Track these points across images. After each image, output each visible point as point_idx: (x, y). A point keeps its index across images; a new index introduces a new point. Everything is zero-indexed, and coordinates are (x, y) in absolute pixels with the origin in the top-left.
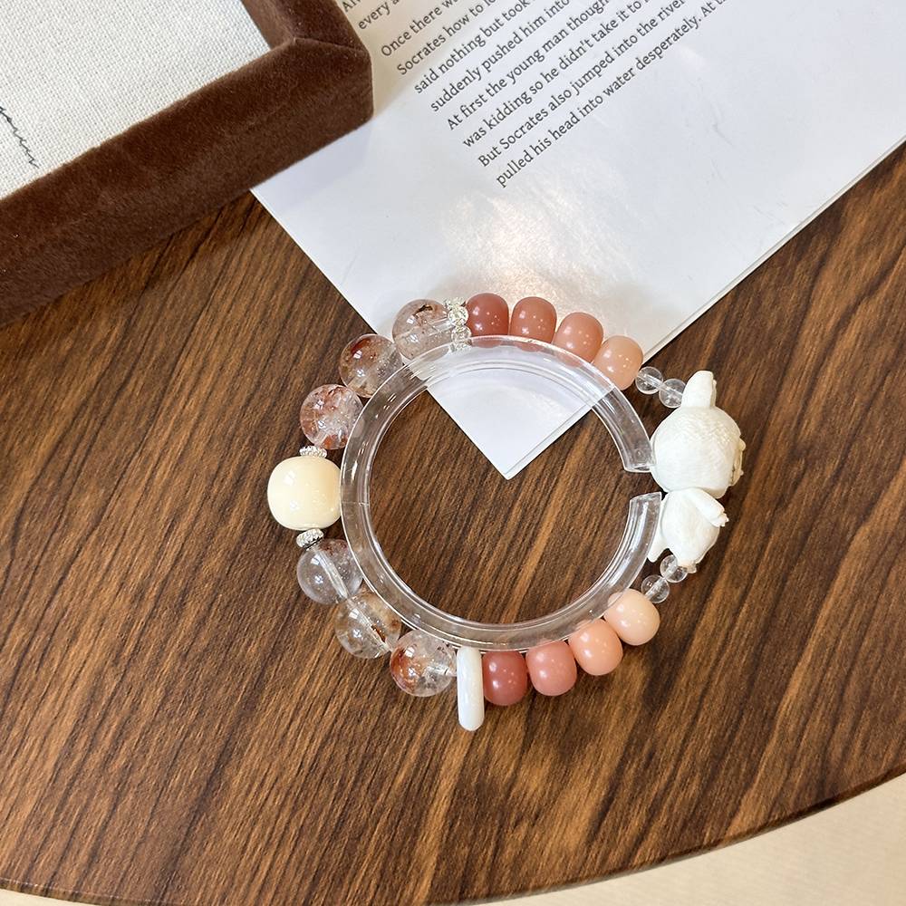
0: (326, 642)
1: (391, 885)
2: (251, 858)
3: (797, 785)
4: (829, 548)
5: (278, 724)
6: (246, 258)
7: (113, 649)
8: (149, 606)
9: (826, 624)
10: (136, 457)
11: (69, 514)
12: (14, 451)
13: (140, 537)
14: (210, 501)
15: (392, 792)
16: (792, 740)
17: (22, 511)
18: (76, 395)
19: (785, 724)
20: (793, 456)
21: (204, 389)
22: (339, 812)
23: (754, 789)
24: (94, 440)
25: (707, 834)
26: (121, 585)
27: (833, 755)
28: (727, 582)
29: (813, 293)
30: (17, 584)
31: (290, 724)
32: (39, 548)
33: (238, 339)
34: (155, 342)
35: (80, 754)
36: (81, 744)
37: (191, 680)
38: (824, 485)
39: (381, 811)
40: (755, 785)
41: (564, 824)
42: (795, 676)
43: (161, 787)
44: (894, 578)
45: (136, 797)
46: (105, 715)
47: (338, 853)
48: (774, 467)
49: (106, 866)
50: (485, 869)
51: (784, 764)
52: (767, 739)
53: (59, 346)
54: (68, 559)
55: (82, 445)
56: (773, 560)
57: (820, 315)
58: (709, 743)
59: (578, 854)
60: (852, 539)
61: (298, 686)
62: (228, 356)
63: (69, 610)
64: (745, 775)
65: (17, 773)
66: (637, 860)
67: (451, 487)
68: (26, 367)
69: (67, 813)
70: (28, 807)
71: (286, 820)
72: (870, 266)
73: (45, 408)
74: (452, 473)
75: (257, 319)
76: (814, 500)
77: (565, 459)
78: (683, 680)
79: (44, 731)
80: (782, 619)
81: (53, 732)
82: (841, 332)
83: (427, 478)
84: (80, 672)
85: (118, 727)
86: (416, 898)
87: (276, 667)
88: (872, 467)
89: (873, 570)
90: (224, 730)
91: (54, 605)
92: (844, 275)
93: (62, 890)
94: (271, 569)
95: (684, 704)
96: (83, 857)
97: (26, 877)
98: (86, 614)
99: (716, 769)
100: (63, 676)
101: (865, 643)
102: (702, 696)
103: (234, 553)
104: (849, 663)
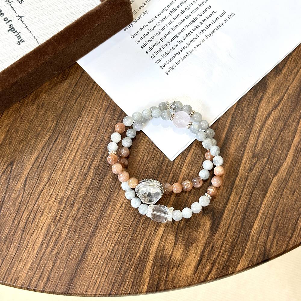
0: (116, 214)
1: (135, 287)
2: (94, 279)
3: (257, 255)
4: (265, 184)
5: (102, 239)
6: (91, 102)
7: (53, 218)
8: (64, 205)
9: (265, 207)
10: (59, 161)
11: (40, 178)
12: (24, 160)
13: (61, 184)
14: (81, 174)
15: (136, 259)
16: (255, 242)
17: (27, 178)
18: (42, 144)
19: (253, 237)
20: (254, 156)
21: (79, 140)
22: (120, 265)
23: (244, 256)
24: (47, 157)
25: (230, 270)
26: (56, 199)
27: (268, 246)
28: (234, 194)
29: (259, 108)
30: (25, 199)
31: (105, 239)
32: (31, 188)
33: (89, 126)
34: (65, 127)
35: (44, 249)
36: (44, 246)
37: (76, 226)
38: (263, 165)
39: (133, 265)
40: (244, 255)
41: (187, 268)
42: (255, 223)
43: (67, 258)
44: (285, 192)
45: (60, 261)
46: (51, 237)
47: (120, 277)
48: (248, 160)
49: (52, 282)
50: (163, 281)
51: (253, 249)
52: (247, 242)
53: (37, 129)
54: (40, 192)
55: (44, 158)
56: (248, 187)
57: (261, 114)
58: (230, 243)
59: (191, 277)
60: (272, 181)
61: (108, 227)
62: (86, 131)
63: (40, 206)
64: (241, 252)
65: (26, 255)
66: (209, 278)
67: (152, 167)
68: (28, 135)
69: (40, 267)
70: (29, 265)
71: (104, 268)
72: (276, 99)
73: (33, 147)
74: (152, 163)
75: (94, 120)
76: (260, 169)
77: (186, 158)
78: (222, 224)
79: (34, 242)
80: (251, 205)
81: (36, 243)
82: (267, 119)
83: (145, 165)
84: (44, 225)
85: (55, 241)
86: (143, 291)
87: (101, 222)
88: (278, 159)
89: (279, 190)
90: (86, 241)
91: (36, 205)
92: (268, 102)
93: (39, 289)
94: (99, 193)
95: (222, 231)
96: (45, 280)
97: (29, 286)
98: (45, 207)
99: (232, 251)
100: (39, 226)
101: (277, 212)
102: (228, 229)
103: (88, 188)
104: (272, 218)
